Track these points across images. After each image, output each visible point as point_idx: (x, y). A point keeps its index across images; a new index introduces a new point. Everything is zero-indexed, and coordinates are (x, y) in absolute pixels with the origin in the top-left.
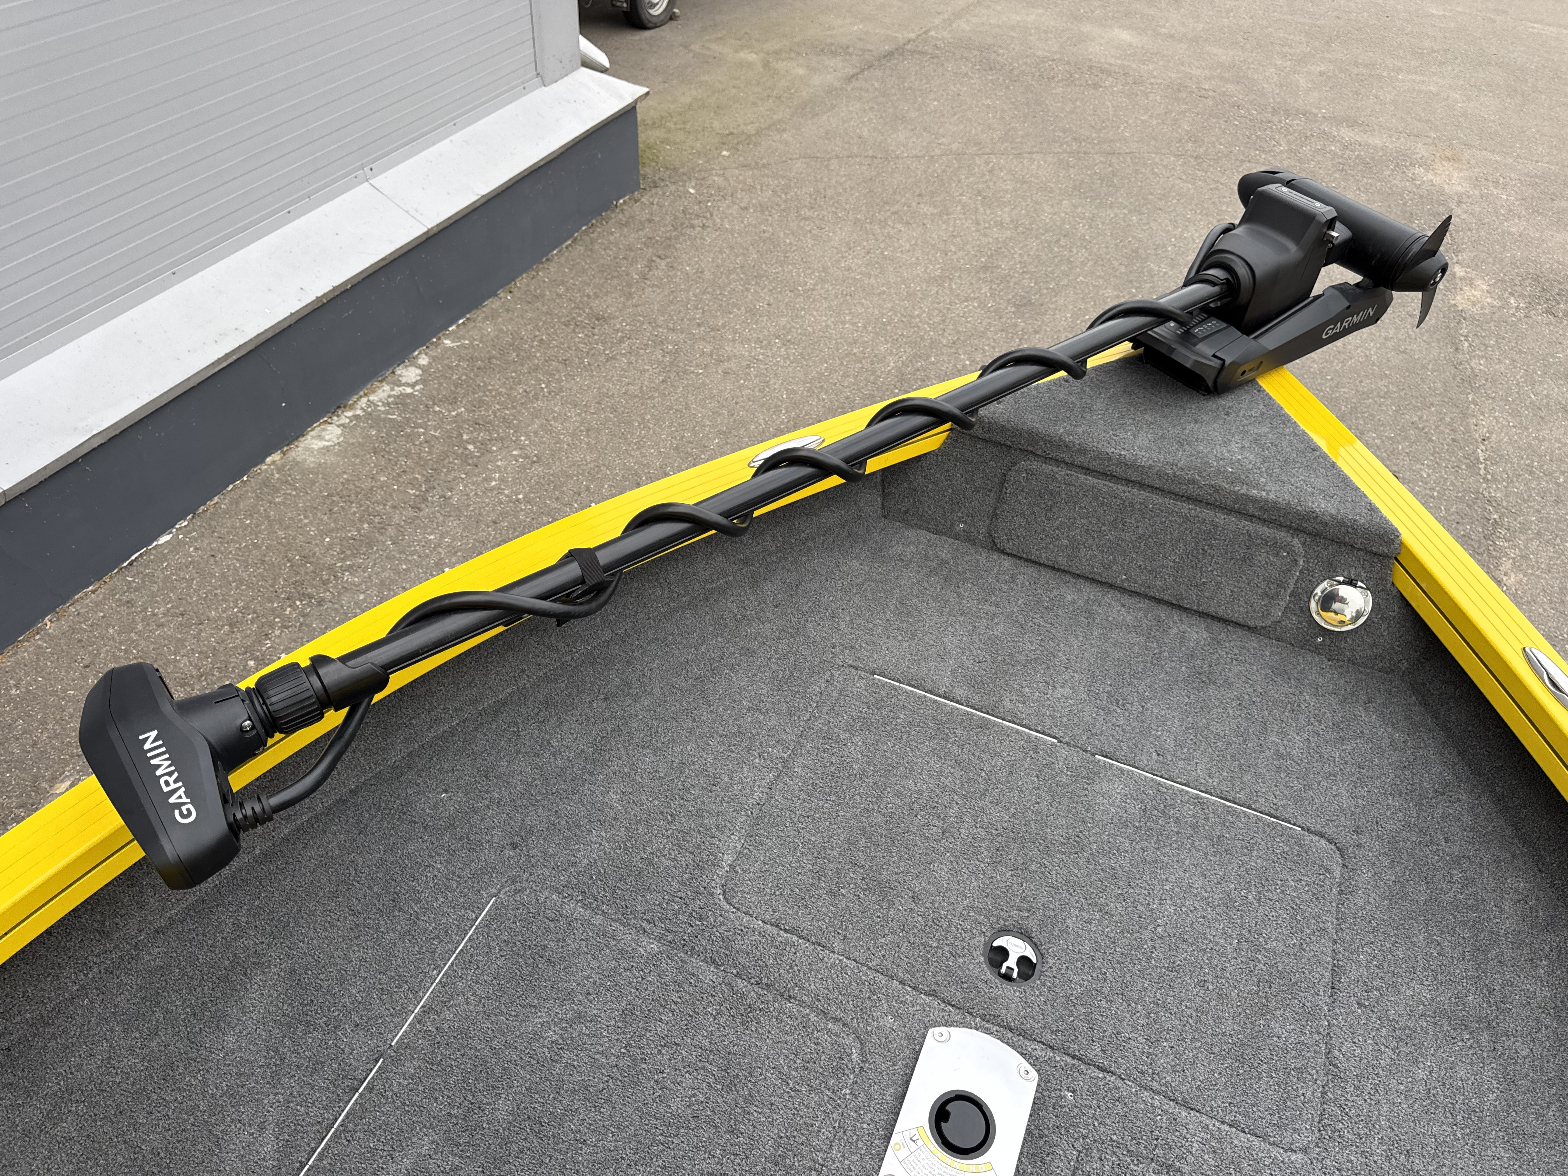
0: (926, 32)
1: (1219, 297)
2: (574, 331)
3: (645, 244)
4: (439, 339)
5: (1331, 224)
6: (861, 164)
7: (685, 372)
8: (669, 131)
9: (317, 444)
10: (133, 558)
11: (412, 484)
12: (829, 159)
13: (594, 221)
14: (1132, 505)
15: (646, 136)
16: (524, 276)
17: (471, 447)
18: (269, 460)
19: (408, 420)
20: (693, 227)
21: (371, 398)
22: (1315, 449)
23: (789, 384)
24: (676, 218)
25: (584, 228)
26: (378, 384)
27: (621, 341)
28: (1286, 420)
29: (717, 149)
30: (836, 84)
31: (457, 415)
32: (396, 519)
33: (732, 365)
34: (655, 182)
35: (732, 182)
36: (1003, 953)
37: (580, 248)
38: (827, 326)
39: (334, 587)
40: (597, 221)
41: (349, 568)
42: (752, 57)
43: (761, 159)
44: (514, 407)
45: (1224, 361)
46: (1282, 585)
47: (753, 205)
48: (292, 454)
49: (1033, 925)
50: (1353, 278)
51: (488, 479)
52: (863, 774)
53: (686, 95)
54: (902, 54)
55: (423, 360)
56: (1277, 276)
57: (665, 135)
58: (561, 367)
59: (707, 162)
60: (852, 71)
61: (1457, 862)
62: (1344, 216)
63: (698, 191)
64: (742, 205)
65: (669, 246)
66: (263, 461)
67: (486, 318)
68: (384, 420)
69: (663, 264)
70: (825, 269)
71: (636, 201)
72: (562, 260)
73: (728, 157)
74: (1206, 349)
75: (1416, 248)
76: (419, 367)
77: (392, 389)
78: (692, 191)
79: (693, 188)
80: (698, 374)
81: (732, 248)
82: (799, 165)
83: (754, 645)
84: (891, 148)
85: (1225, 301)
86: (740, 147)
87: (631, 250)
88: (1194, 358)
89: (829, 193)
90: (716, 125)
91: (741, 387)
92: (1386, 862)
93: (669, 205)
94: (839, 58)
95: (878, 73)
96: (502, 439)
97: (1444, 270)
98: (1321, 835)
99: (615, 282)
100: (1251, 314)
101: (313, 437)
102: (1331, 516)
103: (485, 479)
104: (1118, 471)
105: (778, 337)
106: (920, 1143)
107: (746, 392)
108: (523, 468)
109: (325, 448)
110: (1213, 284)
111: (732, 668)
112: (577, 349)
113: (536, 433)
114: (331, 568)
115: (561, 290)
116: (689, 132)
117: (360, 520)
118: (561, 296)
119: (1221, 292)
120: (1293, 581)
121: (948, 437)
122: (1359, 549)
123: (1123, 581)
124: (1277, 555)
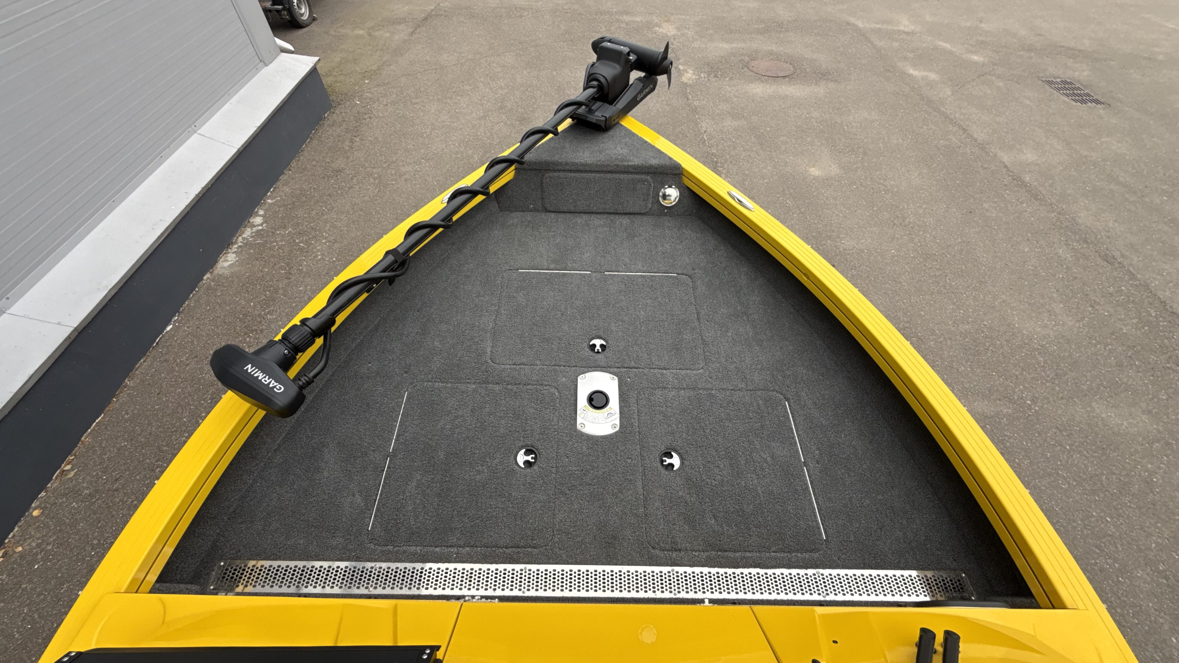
0: (438, 5)
1: (597, 92)
2: (328, 180)
3: (345, 132)
4: (264, 200)
5: (628, 54)
6: (431, 73)
7: (387, 184)
8: (335, 76)
9: (226, 264)
10: (157, 340)
11: (281, 268)
12: (416, 74)
14: (590, 180)
15: (327, 81)
16: (293, 161)
17: (302, 245)
18: (205, 278)
19: (266, 241)
20: (365, 119)
21: (244, 236)
22: (646, 142)
23: (436, 177)
24: (355, 117)
25: (313, 132)
26: (243, 229)
27: (352, 179)
28: (634, 134)
29: (362, 80)
30: (406, 38)
31: (289, 232)
32: (281, 285)
33: (407, 176)
34: (338, 102)
35: (375, 94)
36: (594, 346)
37: (315, 142)
38: (443, 149)
39: (266, 322)
40: (318, 127)
41: (269, 313)
42: (361, 32)
43: (385, 80)
44: (314, 221)
46: (648, 195)
47: (390, 103)
48: (216, 272)
49: (601, 333)
50: (642, 74)
51: (316, 256)
52: (527, 305)
53: (337, 58)
54: (431, 17)
55: (261, 212)
56: (615, 79)
57: (335, 79)
58: (329, 198)
59: (360, 87)
60: (411, 30)
61: (725, 268)
62: (633, 50)
63: (360, 102)
64: (385, 103)
65: (358, 130)
66: (202, 279)
67: (283, 185)
68: (255, 244)
69: (358, 139)
70: (432, 124)
71: (333, 113)
72: (309, 149)
73: (369, 83)
74: (598, 114)
75: (660, 57)
76: (260, 216)
77: (252, 229)
78: (358, 102)
80: (393, 184)
81: (387, 124)
82: (403, 79)
83: (468, 274)
84: (442, 63)
85: (600, 93)
86: (373, 77)
87: (340, 136)
88: (595, 118)
89: (422, 89)
90: (357, 68)
91: (415, 185)
92: (704, 276)
93: (350, 111)
94: (403, 25)
95: (424, 29)
96: (315, 237)
97: (671, 63)
98: (683, 274)
99: (339, 153)
100: (611, 96)
101: (222, 262)
102: (658, 164)
103: (315, 257)
104: (582, 168)
105: (423, 159)
107: (418, 186)
108: (330, 247)
109: (230, 265)
110: (594, 87)
111: (463, 284)
112: (333, 187)
113: (329, 230)
114: (259, 315)
115: (314, 163)
116: (345, 75)
117: (264, 291)
118: (315, 166)
119: (598, 90)
120: (651, 192)
121: (515, 172)
122: (670, 174)
123: (596, 210)
124: (644, 184)
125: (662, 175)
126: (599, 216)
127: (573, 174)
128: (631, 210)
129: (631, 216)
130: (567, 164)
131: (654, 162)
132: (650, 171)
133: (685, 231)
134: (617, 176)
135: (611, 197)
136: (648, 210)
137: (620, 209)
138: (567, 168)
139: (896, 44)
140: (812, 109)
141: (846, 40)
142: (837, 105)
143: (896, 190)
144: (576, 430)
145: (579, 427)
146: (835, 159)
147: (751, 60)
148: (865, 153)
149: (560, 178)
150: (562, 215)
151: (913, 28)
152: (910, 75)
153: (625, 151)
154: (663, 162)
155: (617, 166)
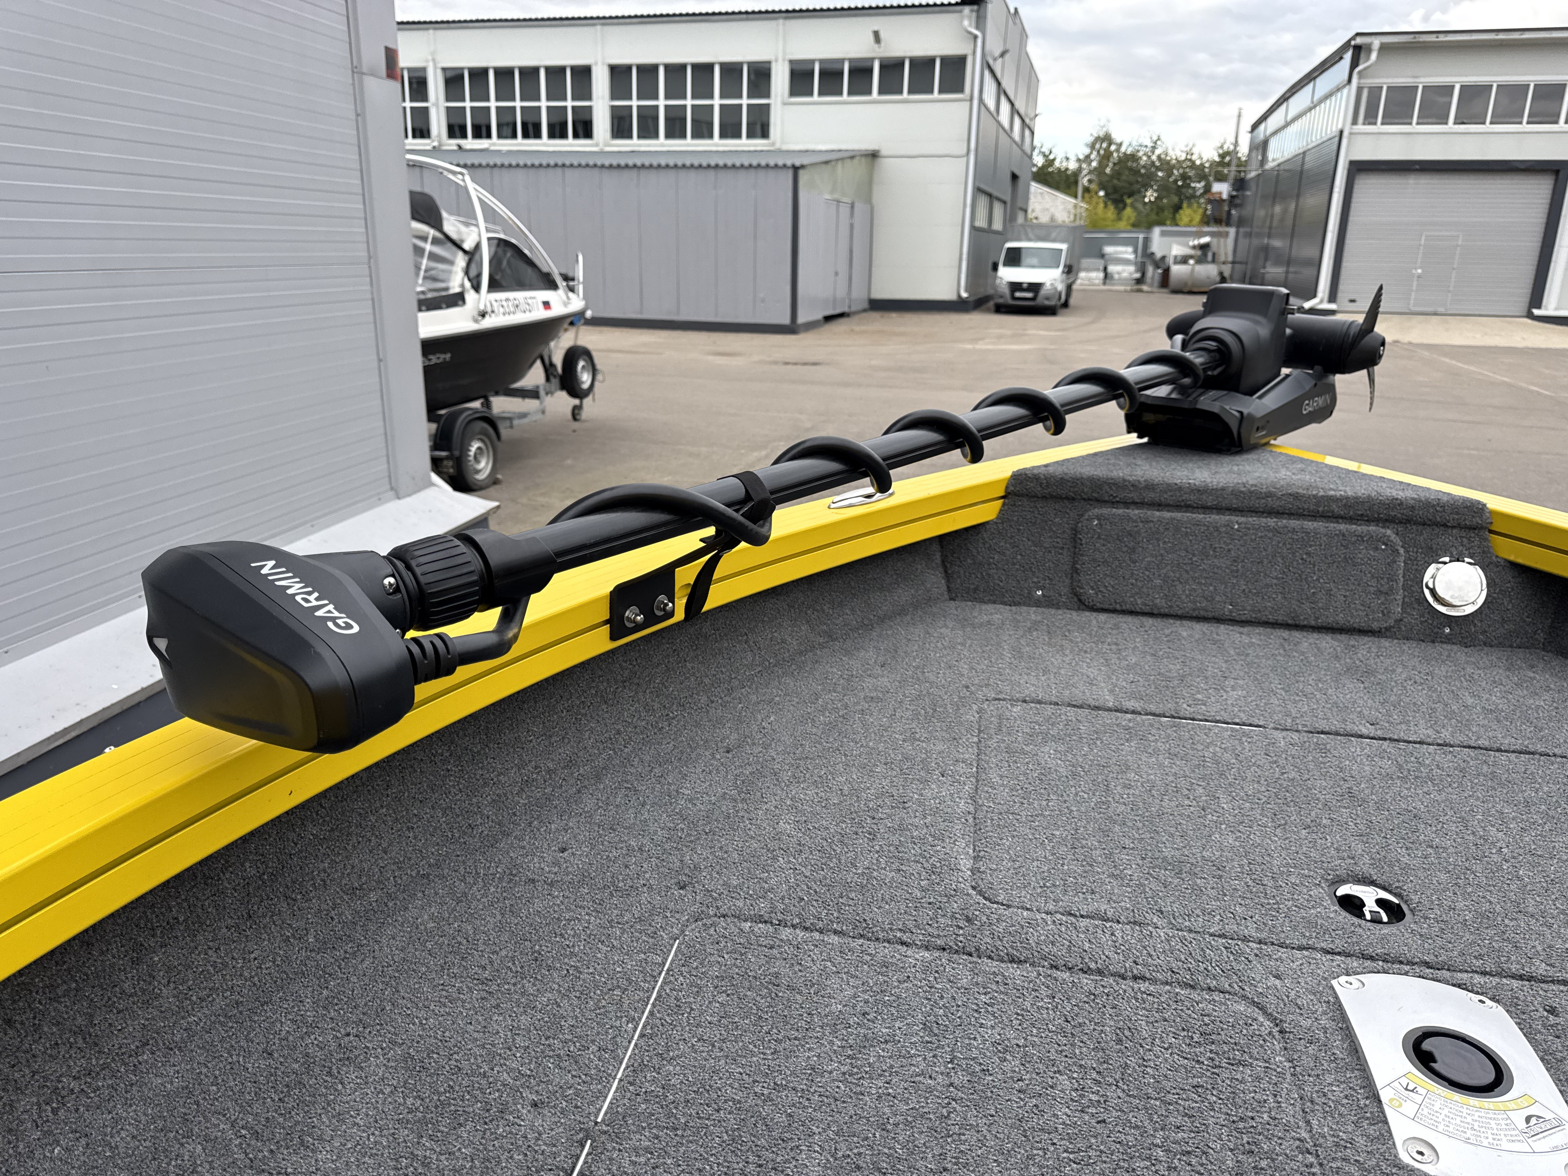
5: (1287, 299)
14: (1216, 530)
22: (1356, 472)
28: (1312, 462)
36: (1354, 900)
45: (1240, 413)
46: (1392, 579)
52: (1074, 774)
56: (1259, 344)
75: (1354, 333)
100: (1245, 383)
106: (1419, 1089)
110: (1207, 351)
120: (1401, 572)
121: (1004, 505)
122: (1453, 527)
123: (1231, 611)
124: (1377, 549)
125: (1429, 529)
126: (1239, 629)
128: (1341, 619)
129: (1343, 637)
130: (1150, 488)
131: (1402, 494)
132: (1393, 514)
133: (1531, 674)
134: (1294, 523)
135: (1277, 578)
136: (1391, 622)
137: (1306, 612)
145: (1407, 1155)
149: (1129, 520)
150: (1130, 620)
153: (1307, 478)
154: (1427, 495)
155: (1296, 496)
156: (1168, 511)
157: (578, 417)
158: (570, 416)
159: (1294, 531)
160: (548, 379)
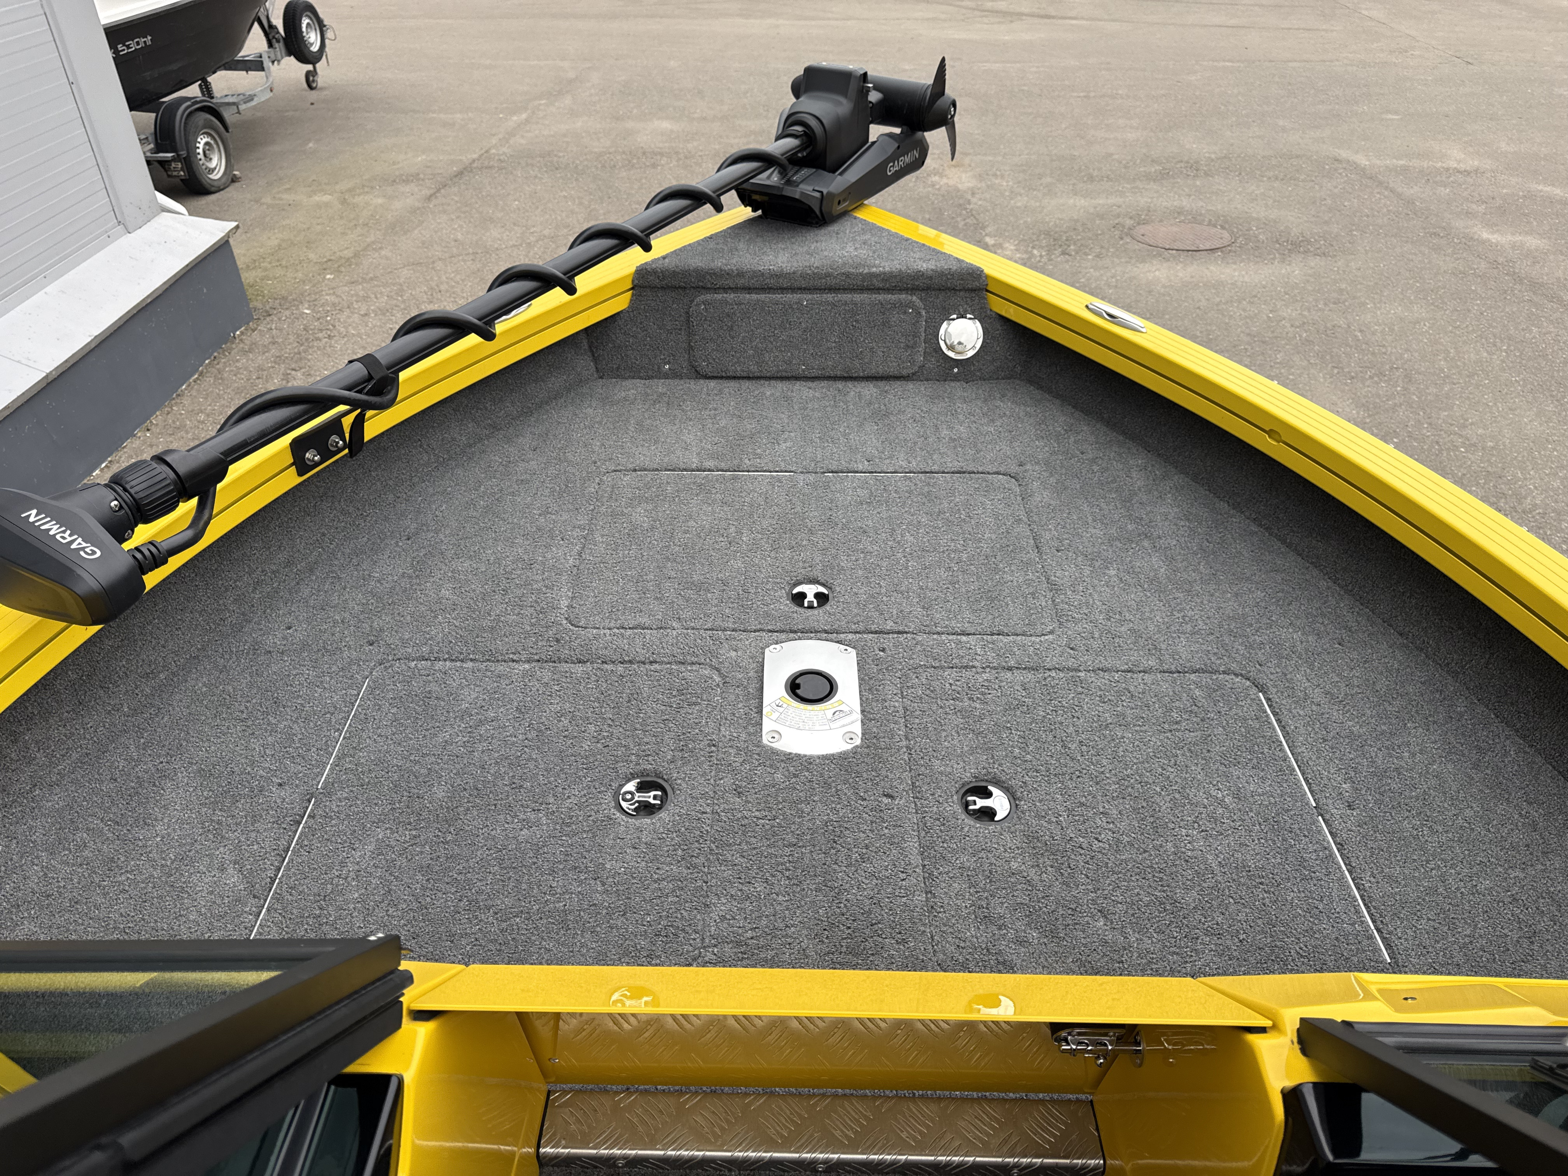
0: (487, 152)
1: (802, 148)
3: (275, 362)
5: (864, 84)
6: (464, 261)
8: (266, 270)
12: (433, 262)
13: (215, 354)
14: (791, 307)
15: (247, 277)
16: (158, 413)
20: (319, 340)
22: (907, 239)
24: (298, 336)
25: (207, 362)
29: (319, 275)
30: (417, 204)
34: (267, 311)
35: (345, 298)
36: (803, 595)
37: (209, 381)
40: (219, 353)
42: (327, 198)
43: (367, 274)
45: (821, 192)
46: (916, 335)
47: (374, 310)
49: (817, 573)
50: (894, 131)
52: (653, 527)
53: (272, 240)
54: (471, 171)
56: (840, 124)
57: (264, 274)
59: (314, 286)
60: (428, 192)
63: (313, 310)
64: (362, 313)
65: (301, 359)
71: (254, 331)
72: (194, 393)
73: (333, 279)
74: (807, 187)
75: (929, 92)
78: (307, 311)
79: (307, 309)
82: (405, 272)
84: (489, 244)
85: (808, 150)
86: (343, 269)
87: (263, 370)
88: (801, 195)
89: (443, 287)
90: (312, 256)
92: (1046, 474)
93: (288, 327)
94: (412, 184)
95: (455, 189)
97: (954, 104)
98: (999, 474)
100: (830, 159)
102: (932, 270)
104: (772, 283)
106: (785, 706)
110: (798, 137)
111: (513, 494)
115: (202, 417)
116: (286, 267)
118: (203, 422)
119: (802, 144)
120: (923, 329)
121: (633, 295)
122: (960, 290)
123: (803, 371)
124: (905, 313)
125: (943, 293)
126: (810, 384)
127: (754, 296)
128: (881, 371)
129: (881, 384)
130: (741, 274)
131: (925, 266)
132: (917, 283)
133: (998, 403)
134: (847, 297)
135: (835, 342)
136: (916, 368)
137: (857, 367)
138: (741, 282)
139: (1444, 192)
140: (1279, 304)
141: (1336, 187)
142: (1335, 295)
143: (1490, 444)
144: (759, 744)
145: (766, 739)
146: (1343, 391)
147: (1139, 224)
148: (1409, 378)
149: (727, 303)
150: (733, 384)
151: (1476, 163)
152: (1483, 242)
153: (863, 252)
154: (943, 265)
155: (848, 275)
156: (756, 293)
157: (314, 85)
158: (305, 85)
159: (846, 304)
160: (270, 45)
